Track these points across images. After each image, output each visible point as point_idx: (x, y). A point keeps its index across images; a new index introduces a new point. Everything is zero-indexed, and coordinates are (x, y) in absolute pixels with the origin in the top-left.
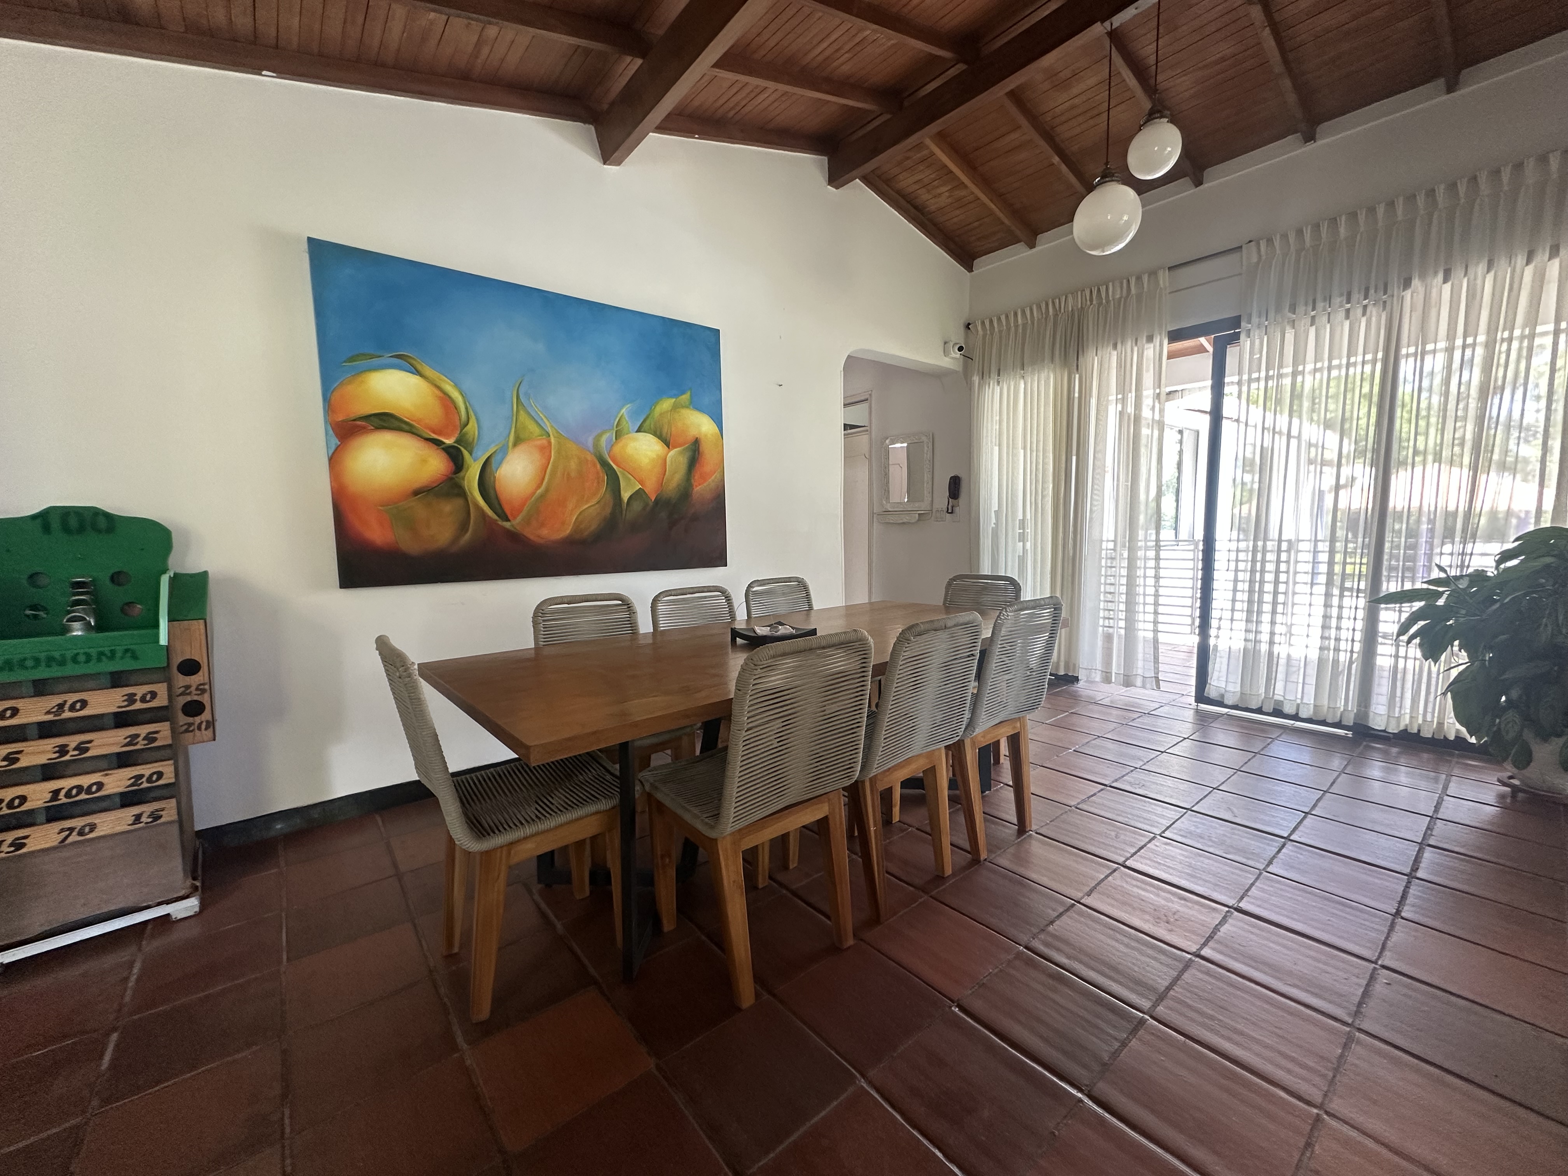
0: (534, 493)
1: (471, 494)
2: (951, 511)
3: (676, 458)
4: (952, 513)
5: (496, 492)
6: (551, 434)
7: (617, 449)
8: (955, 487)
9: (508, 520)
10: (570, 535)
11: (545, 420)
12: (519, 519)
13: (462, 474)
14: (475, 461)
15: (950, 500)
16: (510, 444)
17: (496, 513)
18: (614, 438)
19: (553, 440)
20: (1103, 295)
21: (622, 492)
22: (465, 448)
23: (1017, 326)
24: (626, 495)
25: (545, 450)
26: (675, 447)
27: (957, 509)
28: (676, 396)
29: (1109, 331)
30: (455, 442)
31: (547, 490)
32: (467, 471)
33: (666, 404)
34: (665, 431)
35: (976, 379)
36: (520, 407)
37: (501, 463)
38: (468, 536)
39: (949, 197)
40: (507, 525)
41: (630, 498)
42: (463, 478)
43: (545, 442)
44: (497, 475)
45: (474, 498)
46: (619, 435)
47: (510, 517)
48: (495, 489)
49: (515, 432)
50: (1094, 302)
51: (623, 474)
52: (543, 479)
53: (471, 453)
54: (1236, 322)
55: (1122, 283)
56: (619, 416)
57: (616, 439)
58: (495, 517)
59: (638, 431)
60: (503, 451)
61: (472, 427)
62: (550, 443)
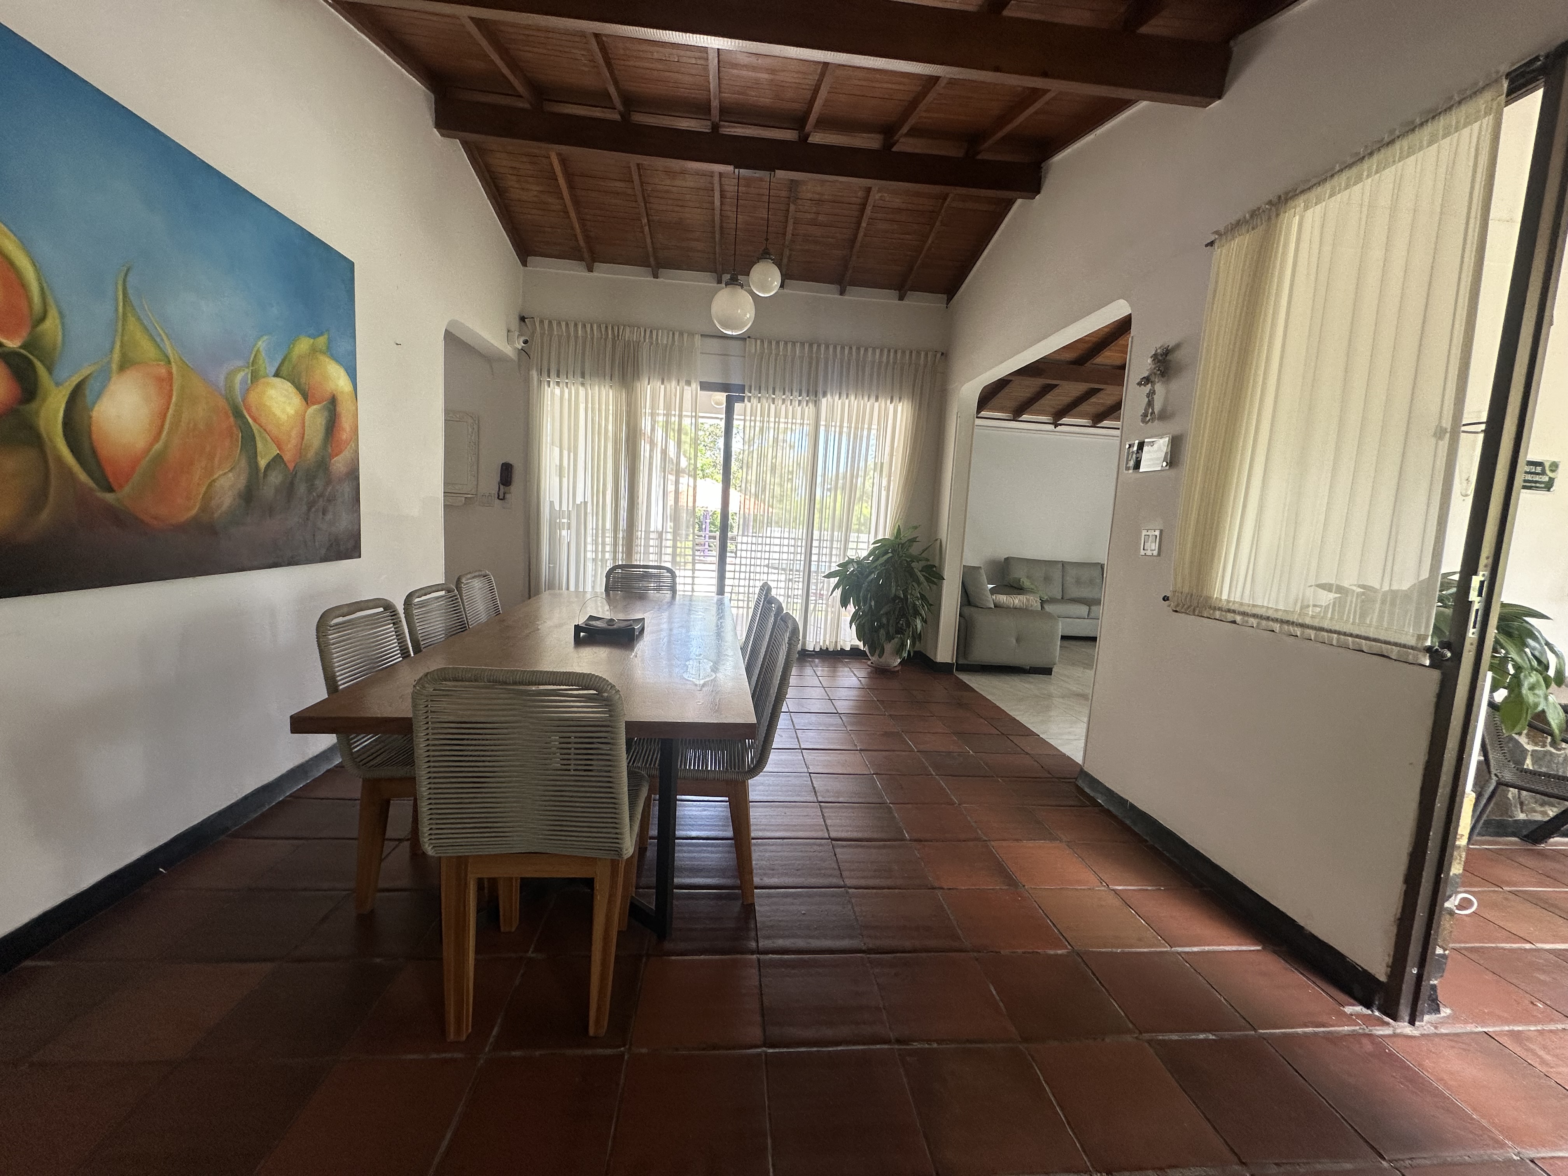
0: (149, 450)
1: (51, 440)
2: (502, 498)
3: (316, 417)
4: (503, 499)
5: (91, 443)
6: (172, 360)
7: (253, 397)
8: (506, 474)
9: (111, 490)
10: (195, 518)
11: (165, 338)
12: (127, 489)
13: (34, 405)
14: (57, 384)
15: (502, 487)
16: (114, 366)
17: (92, 479)
18: (249, 382)
19: (174, 370)
20: (654, 337)
21: (259, 458)
22: (41, 361)
23: (576, 337)
24: (263, 463)
25: (165, 383)
26: (314, 404)
27: (507, 496)
28: (314, 337)
29: (659, 368)
30: (21, 347)
31: (166, 446)
32: (44, 400)
33: (303, 345)
34: (303, 380)
35: (534, 374)
36: (128, 308)
37: (99, 396)
38: (45, 515)
39: (535, 196)
40: (109, 497)
41: (268, 466)
42: (37, 413)
43: (163, 371)
44: (94, 414)
45: (55, 448)
46: (255, 377)
47: (115, 486)
48: (90, 437)
49: (122, 346)
50: (647, 341)
51: (259, 431)
52: (162, 426)
53: (50, 370)
54: (742, 389)
55: (668, 334)
56: (256, 349)
57: (252, 383)
58: (91, 484)
59: (277, 375)
60: (104, 377)
61: (51, 325)
62: (170, 374)
